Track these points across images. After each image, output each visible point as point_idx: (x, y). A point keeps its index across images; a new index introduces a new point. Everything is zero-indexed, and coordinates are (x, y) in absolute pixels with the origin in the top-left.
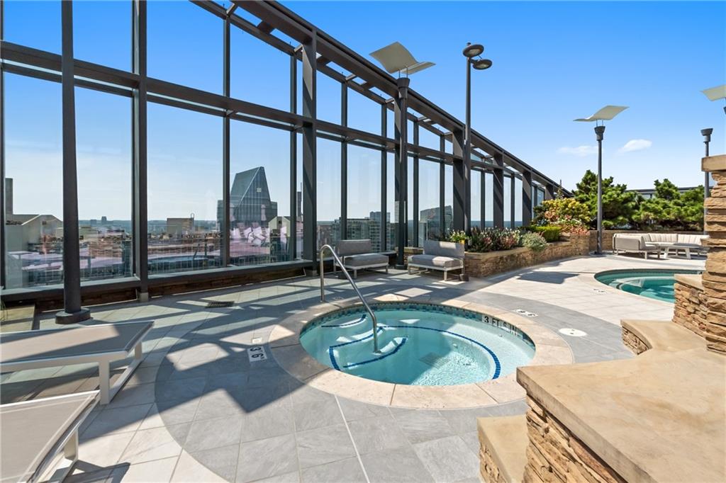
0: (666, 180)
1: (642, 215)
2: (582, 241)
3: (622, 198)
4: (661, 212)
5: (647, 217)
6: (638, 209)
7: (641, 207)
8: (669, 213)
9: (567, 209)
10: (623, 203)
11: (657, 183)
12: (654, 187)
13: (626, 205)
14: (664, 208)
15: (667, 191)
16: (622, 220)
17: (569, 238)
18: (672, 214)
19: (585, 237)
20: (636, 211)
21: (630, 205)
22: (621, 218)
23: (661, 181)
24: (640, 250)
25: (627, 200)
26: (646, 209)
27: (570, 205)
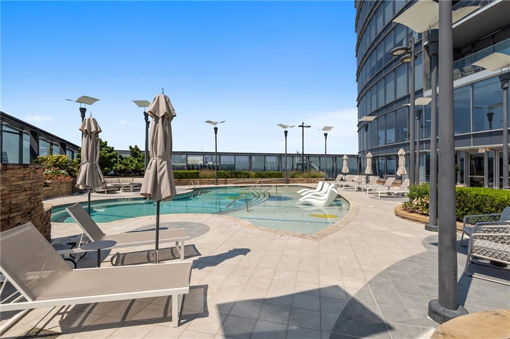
0: (136, 146)
1: (118, 167)
2: (65, 185)
3: (107, 156)
4: (128, 165)
5: (120, 167)
6: (117, 163)
7: (118, 162)
8: (132, 166)
9: (58, 163)
10: (109, 159)
11: (131, 147)
12: (129, 150)
13: (110, 160)
14: (130, 162)
15: (135, 152)
16: (107, 170)
17: (50, 184)
18: (133, 166)
19: (67, 183)
20: (116, 164)
21: (112, 160)
22: (106, 169)
23: (133, 147)
24: (103, 189)
25: (111, 157)
26: (121, 163)
27: (60, 160)
